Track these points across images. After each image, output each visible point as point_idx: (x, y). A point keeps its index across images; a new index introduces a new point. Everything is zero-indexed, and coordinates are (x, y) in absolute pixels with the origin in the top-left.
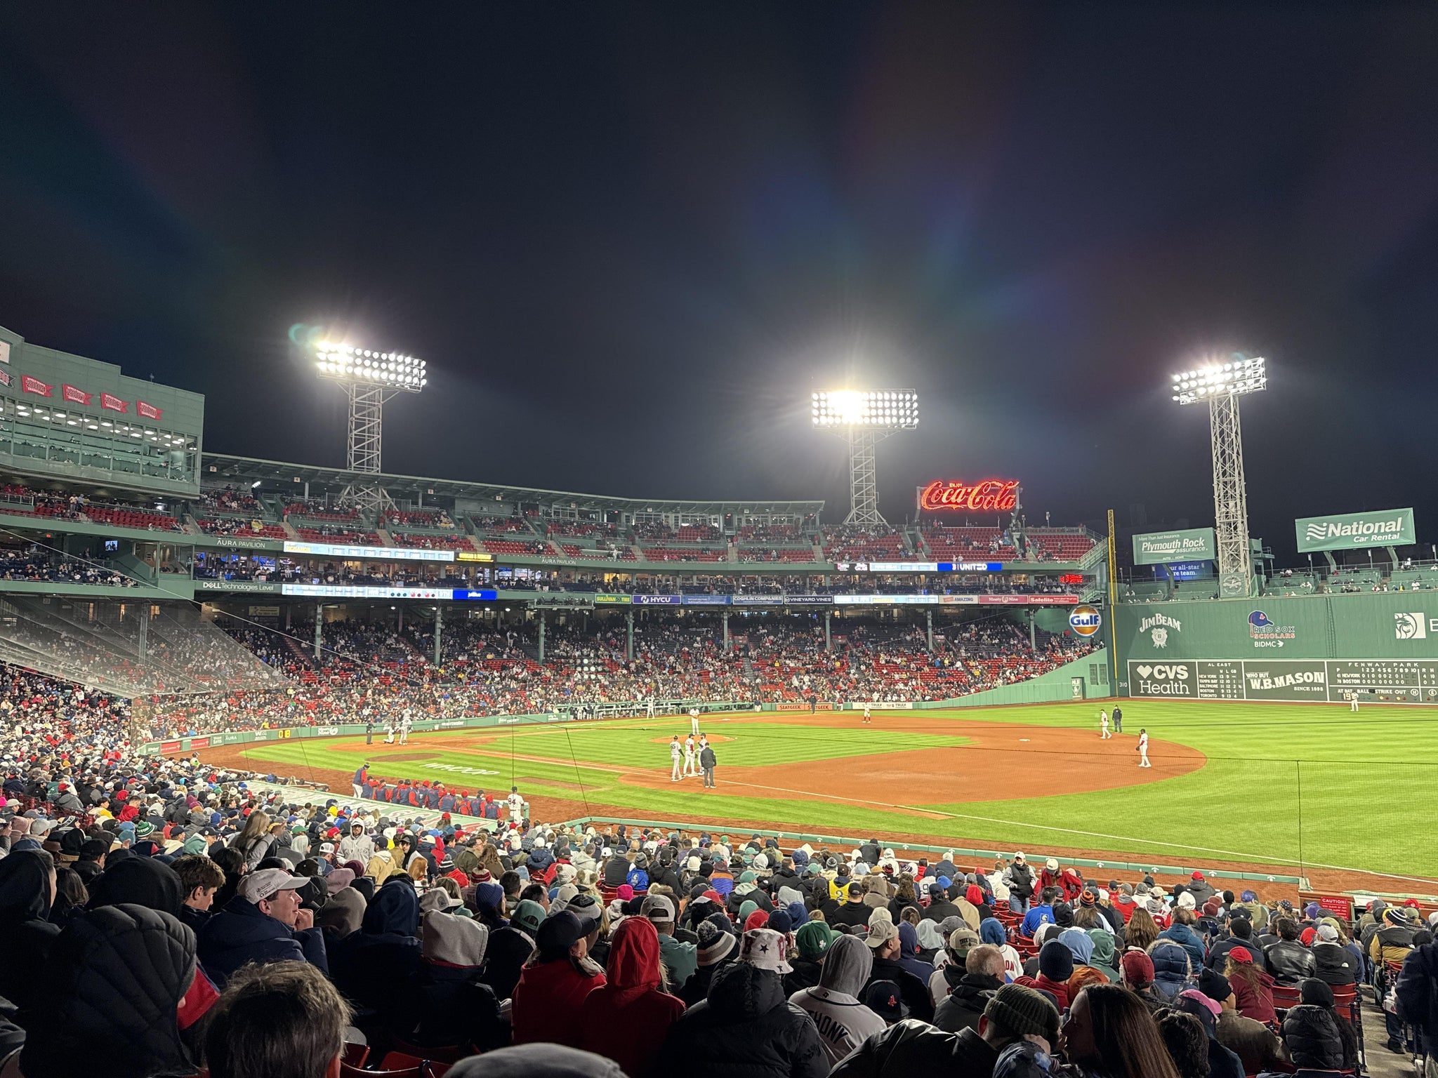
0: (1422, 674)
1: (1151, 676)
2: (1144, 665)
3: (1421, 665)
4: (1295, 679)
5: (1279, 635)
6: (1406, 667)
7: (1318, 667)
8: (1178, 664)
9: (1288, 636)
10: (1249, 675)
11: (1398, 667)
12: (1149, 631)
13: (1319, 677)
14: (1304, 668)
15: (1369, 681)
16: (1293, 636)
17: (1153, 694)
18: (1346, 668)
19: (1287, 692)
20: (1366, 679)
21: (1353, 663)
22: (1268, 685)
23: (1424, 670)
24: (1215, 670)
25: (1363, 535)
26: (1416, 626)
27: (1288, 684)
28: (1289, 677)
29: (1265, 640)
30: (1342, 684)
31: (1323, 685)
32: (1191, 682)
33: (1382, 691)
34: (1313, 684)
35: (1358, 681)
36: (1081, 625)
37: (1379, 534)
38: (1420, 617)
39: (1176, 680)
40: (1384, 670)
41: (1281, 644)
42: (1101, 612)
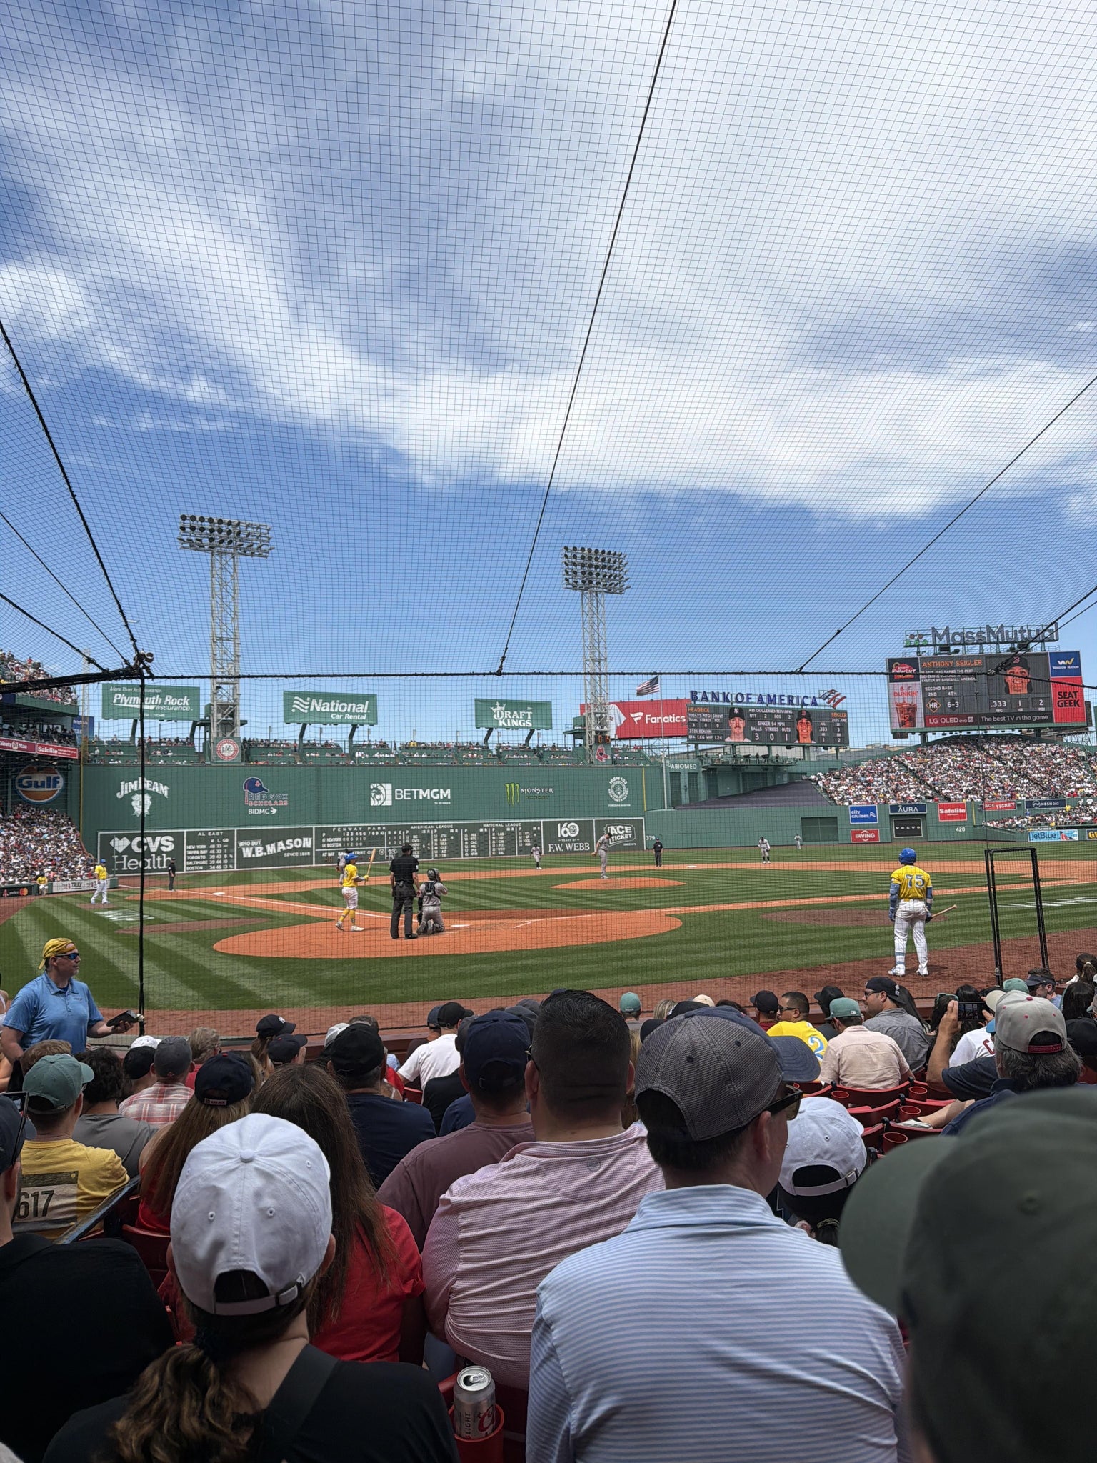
0: (387, 836)
1: (128, 850)
2: (120, 837)
3: (388, 828)
4: (286, 846)
5: (273, 802)
6: (376, 830)
7: (307, 833)
8: (162, 835)
9: (281, 803)
10: (241, 844)
11: (371, 830)
12: (128, 797)
13: (307, 843)
14: (293, 834)
16: (286, 803)
17: (129, 871)
18: (331, 833)
19: (277, 858)
21: (336, 828)
22: (259, 852)
23: (388, 833)
24: (206, 840)
25: (338, 713)
26: (385, 795)
27: (279, 850)
28: (281, 843)
29: (262, 808)
30: (326, 848)
31: (310, 850)
32: (177, 853)
34: (302, 850)
36: (33, 789)
37: (351, 713)
38: (388, 786)
39: (159, 852)
40: (360, 834)
41: (274, 811)
42: (65, 773)
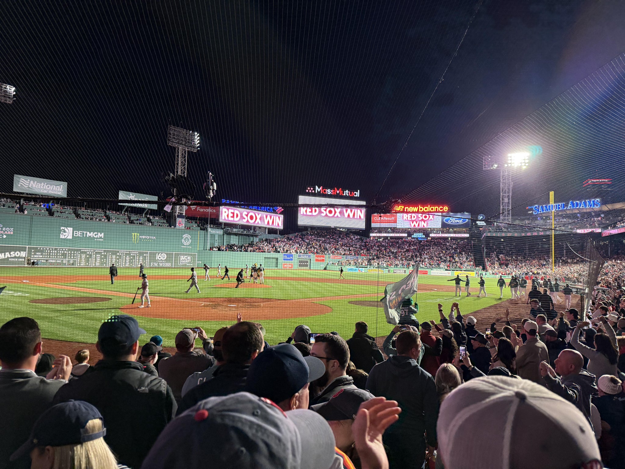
0: (68, 254)
3: (69, 250)
4: (10, 255)
5: (4, 232)
6: (63, 250)
7: (24, 249)
9: (9, 233)
11: (60, 250)
13: (23, 254)
14: (15, 249)
15: (46, 256)
16: (12, 233)
18: (37, 251)
19: (5, 261)
20: (45, 255)
21: (41, 248)
23: (70, 252)
25: (45, 189)
26: (68, 233)
27: (6, 257)
28: (7, 254)
30: (34, 257)
33: (51, 261)
34: (19, 257)
35: (42, 256)
37: (53, 190)
38: (71, 229)
40: (54, 251)
41: (5, 237)
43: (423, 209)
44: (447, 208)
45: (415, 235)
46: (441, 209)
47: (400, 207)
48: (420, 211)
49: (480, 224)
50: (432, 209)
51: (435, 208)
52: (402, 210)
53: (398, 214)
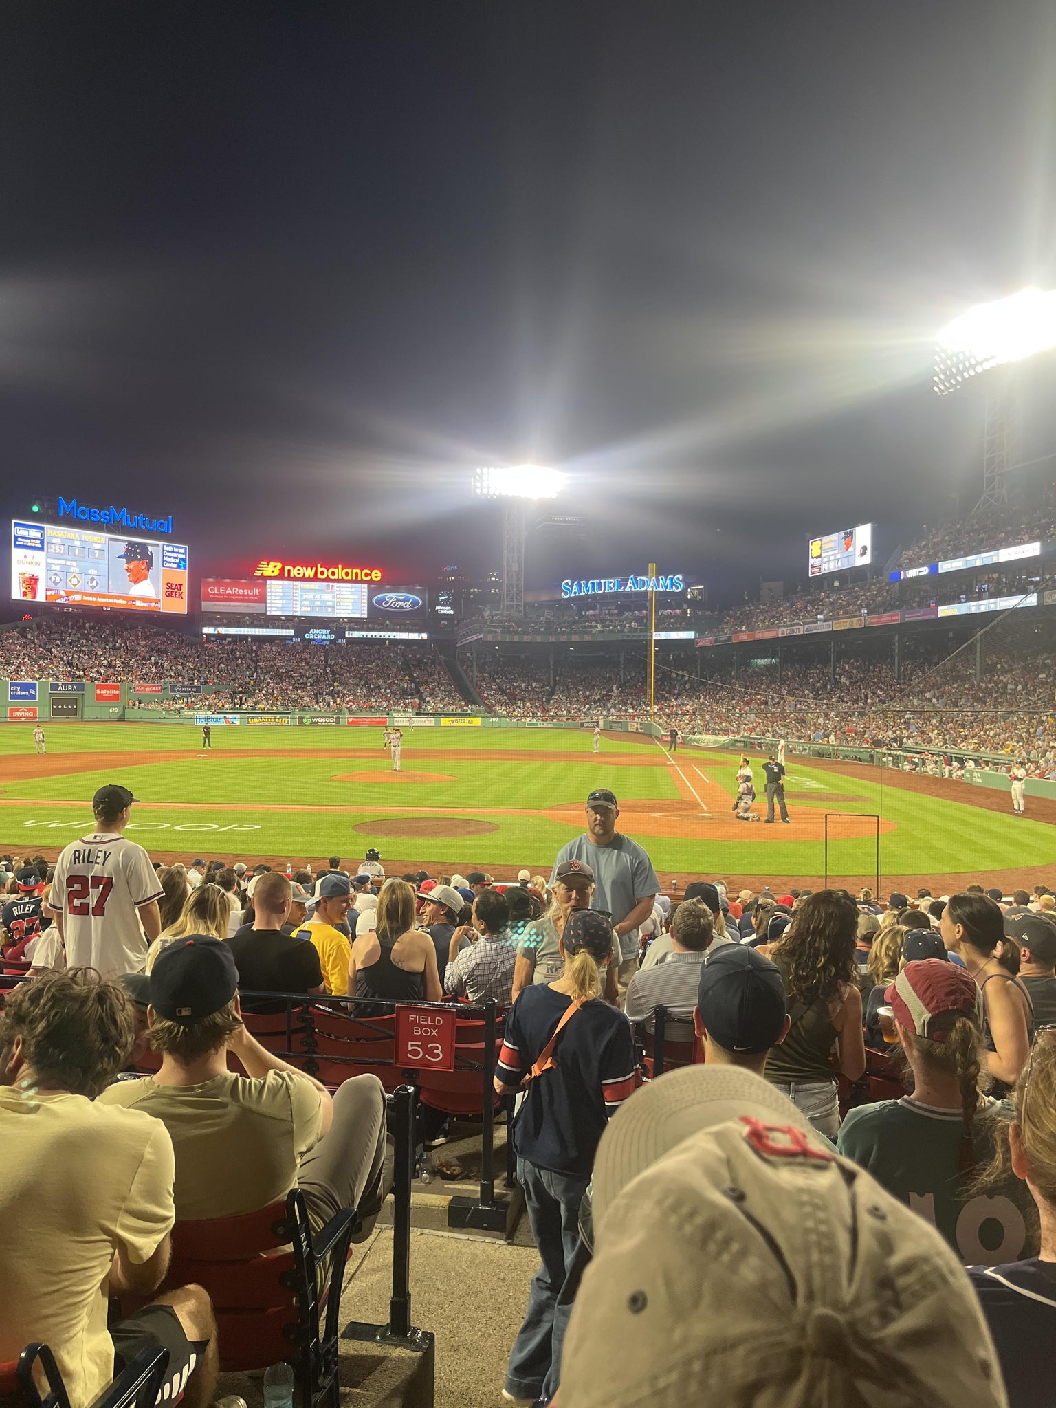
43: (328, 573)
44: (379, 574)
45: (313, 634)
46: (367, 575)
47: (272, 564)
48: (319, 576)
49: (442, 612)
50: (347, 574)
51: (353, 572)
52: (277, 573)
53: (268, 582)
